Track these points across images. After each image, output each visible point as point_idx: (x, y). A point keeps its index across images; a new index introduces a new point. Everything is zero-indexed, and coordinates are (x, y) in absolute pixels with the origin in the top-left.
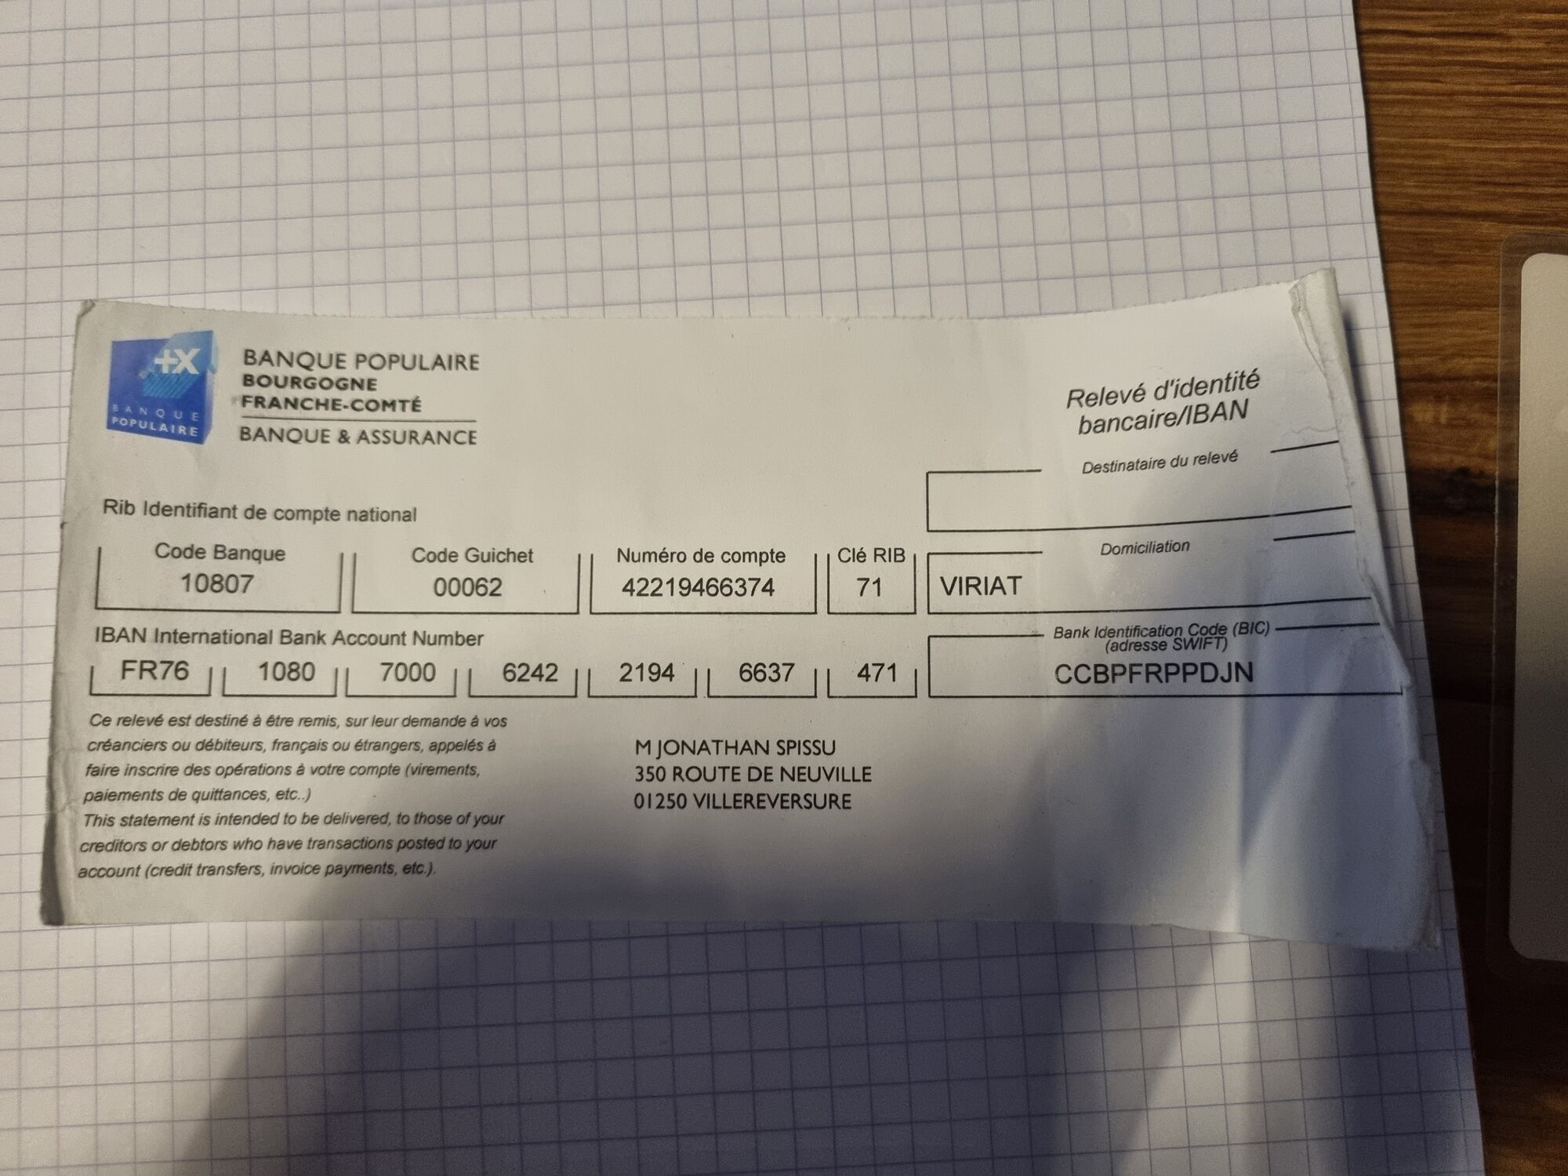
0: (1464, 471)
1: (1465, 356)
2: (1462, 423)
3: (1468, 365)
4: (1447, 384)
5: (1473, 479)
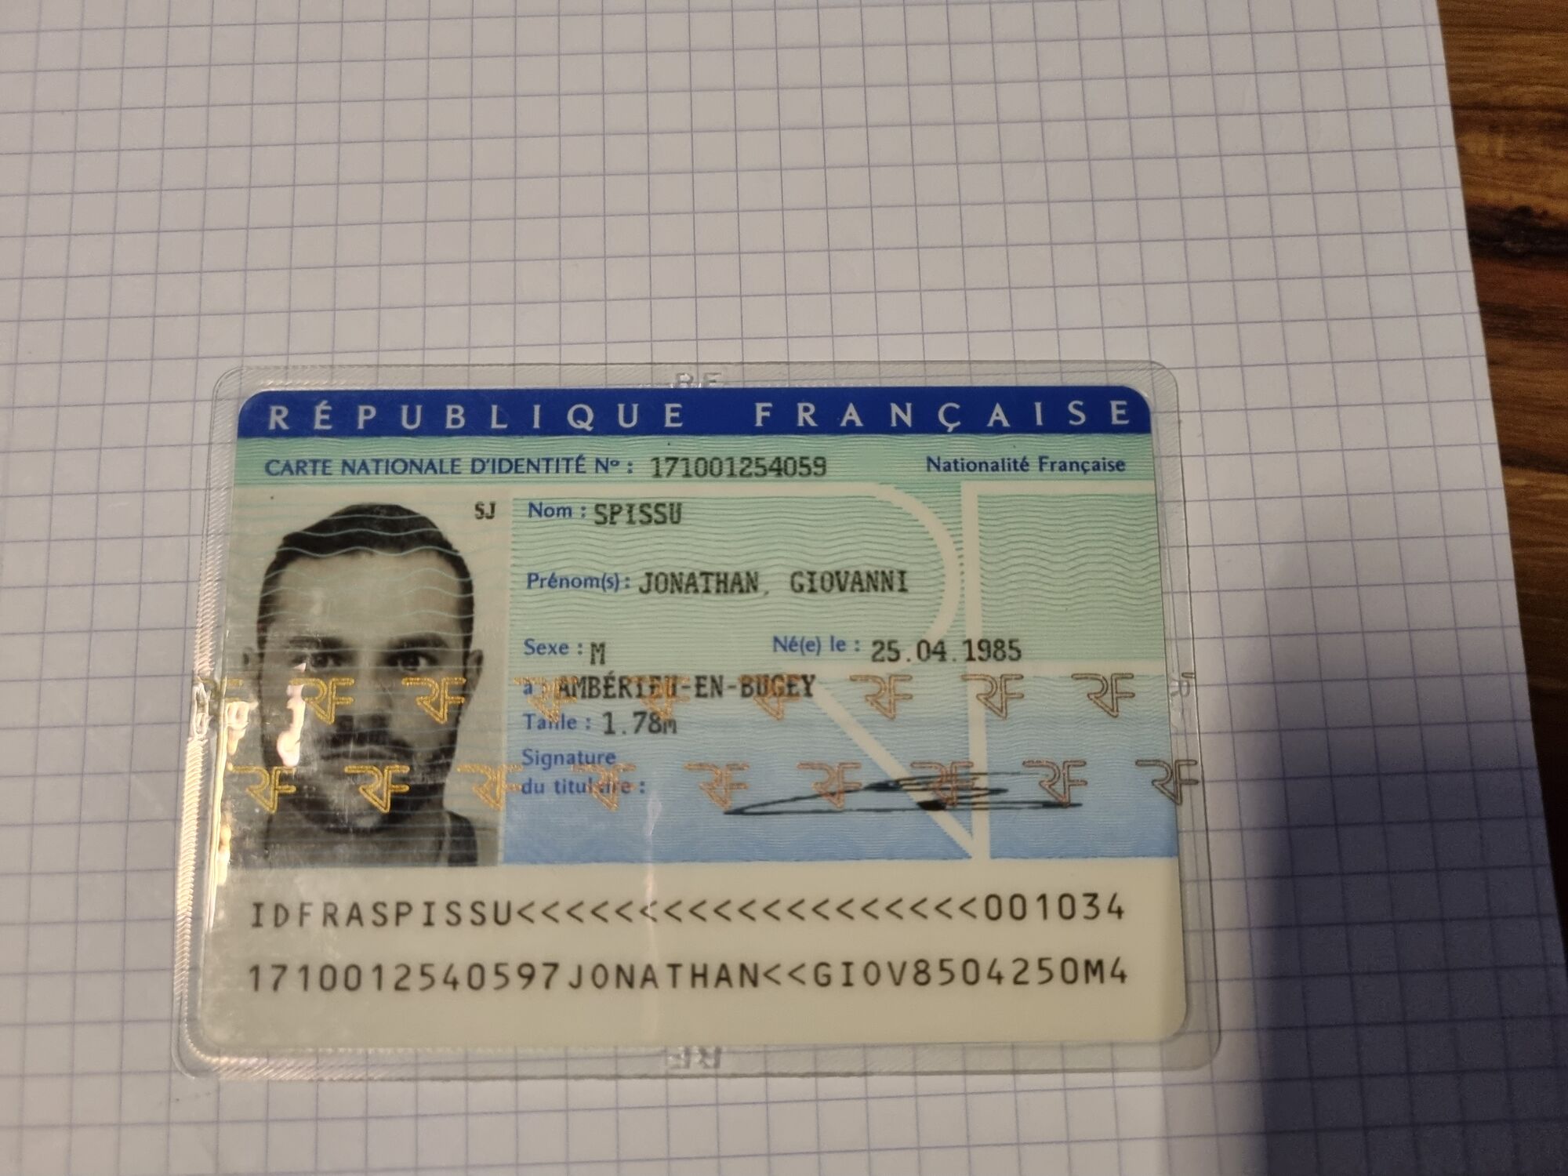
0: (1525, 211)
1: (1521, 84)
2: (1523, 157)
3: (1528, 94)
4: (1504, 114)
5: (1537, 221)
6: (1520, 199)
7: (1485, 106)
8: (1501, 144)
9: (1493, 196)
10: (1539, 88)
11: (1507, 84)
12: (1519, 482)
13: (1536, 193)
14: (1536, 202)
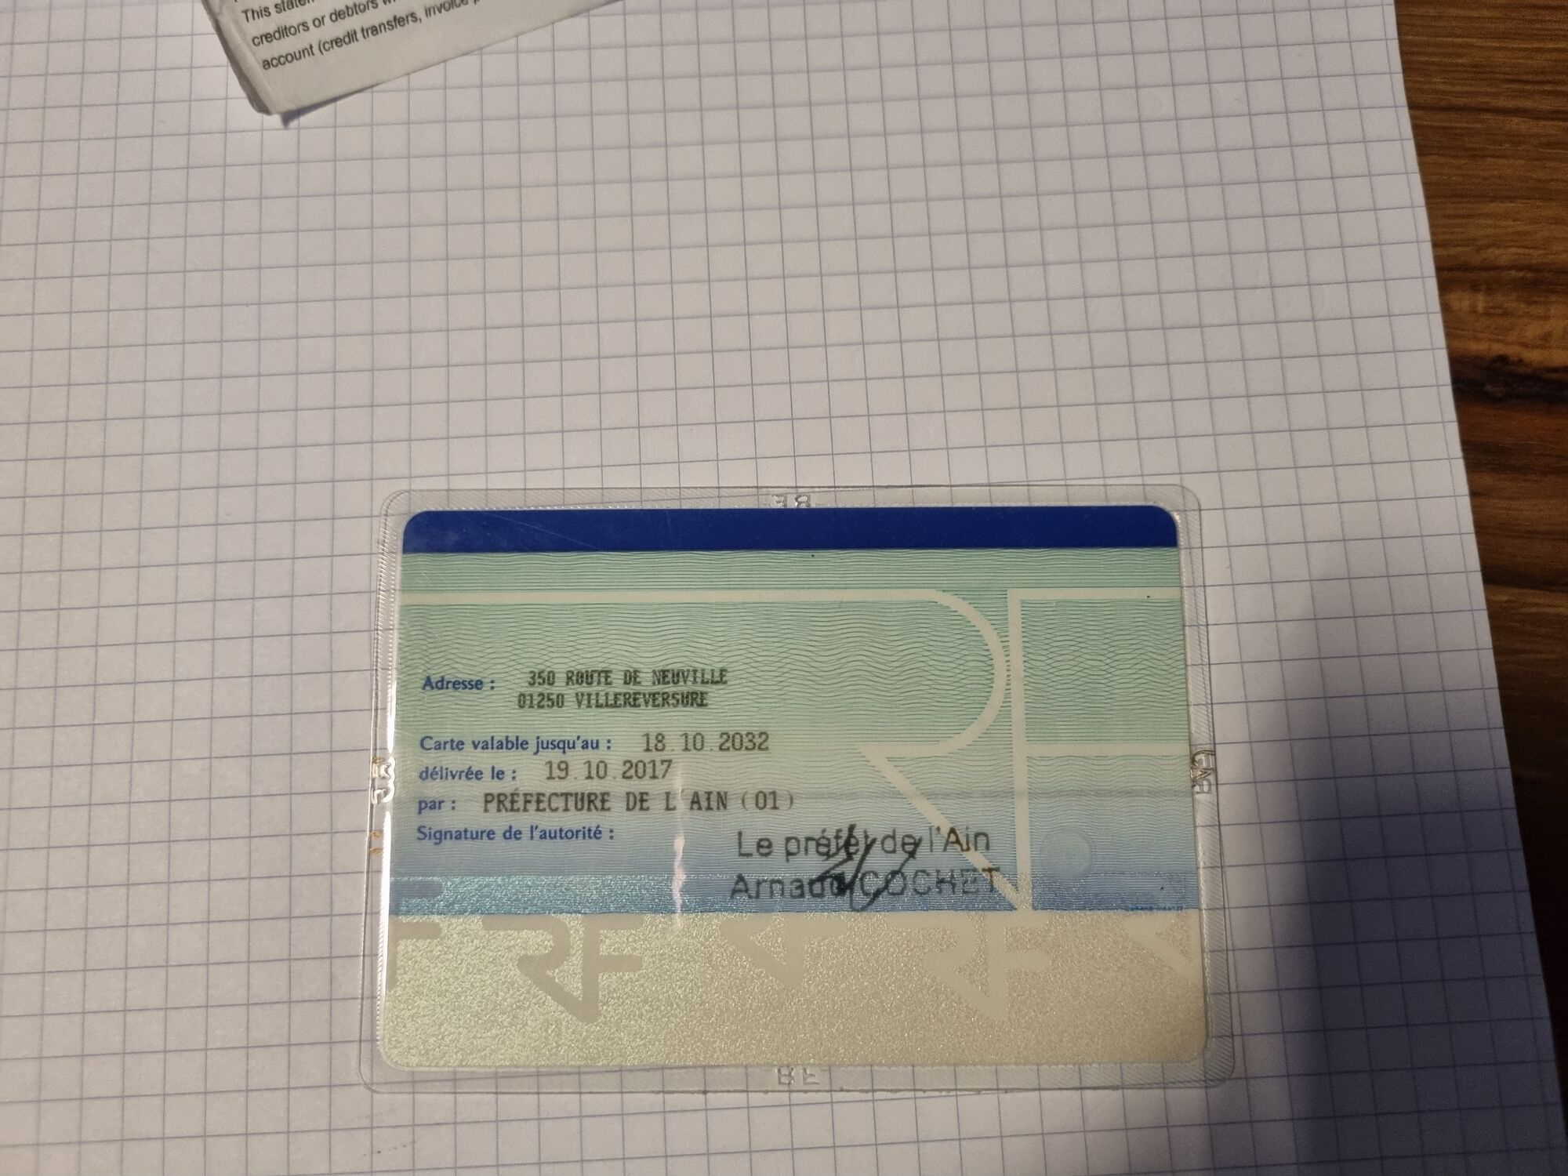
0: (1503, 359)
1: (1499, 247)
2: (1499, 311)
3: (1503, 256)
4: (1484, 274)
5: (1512, 367)
6: (1498, 349)
7: (1465, 268)
8: (1481, 301)
9: (1476, 347)
10: (1514, 250)
11: (1488, 246)
12: (1502, 597)
13: (1512, 344)
14: (1513, 351)
